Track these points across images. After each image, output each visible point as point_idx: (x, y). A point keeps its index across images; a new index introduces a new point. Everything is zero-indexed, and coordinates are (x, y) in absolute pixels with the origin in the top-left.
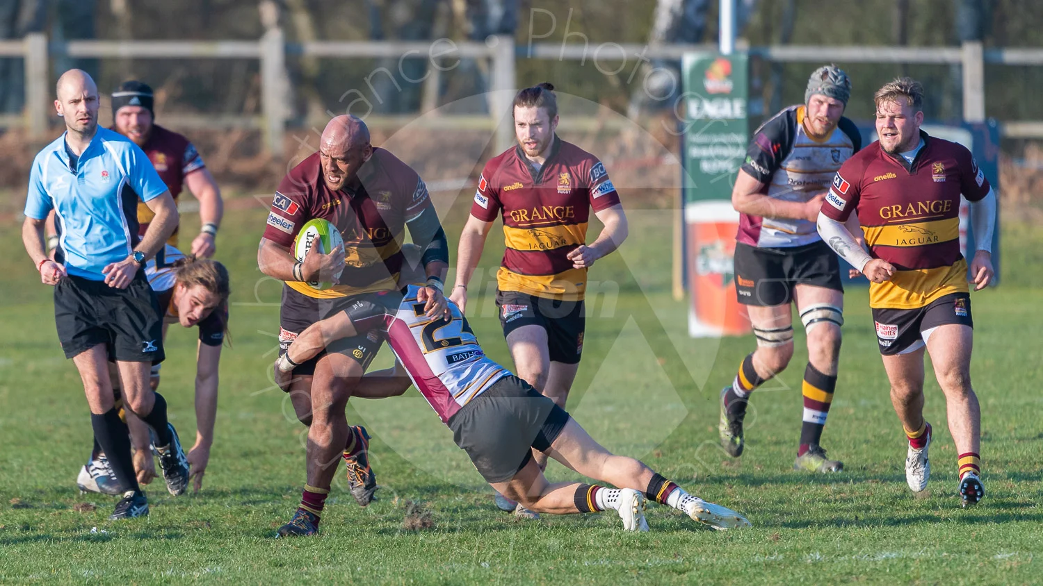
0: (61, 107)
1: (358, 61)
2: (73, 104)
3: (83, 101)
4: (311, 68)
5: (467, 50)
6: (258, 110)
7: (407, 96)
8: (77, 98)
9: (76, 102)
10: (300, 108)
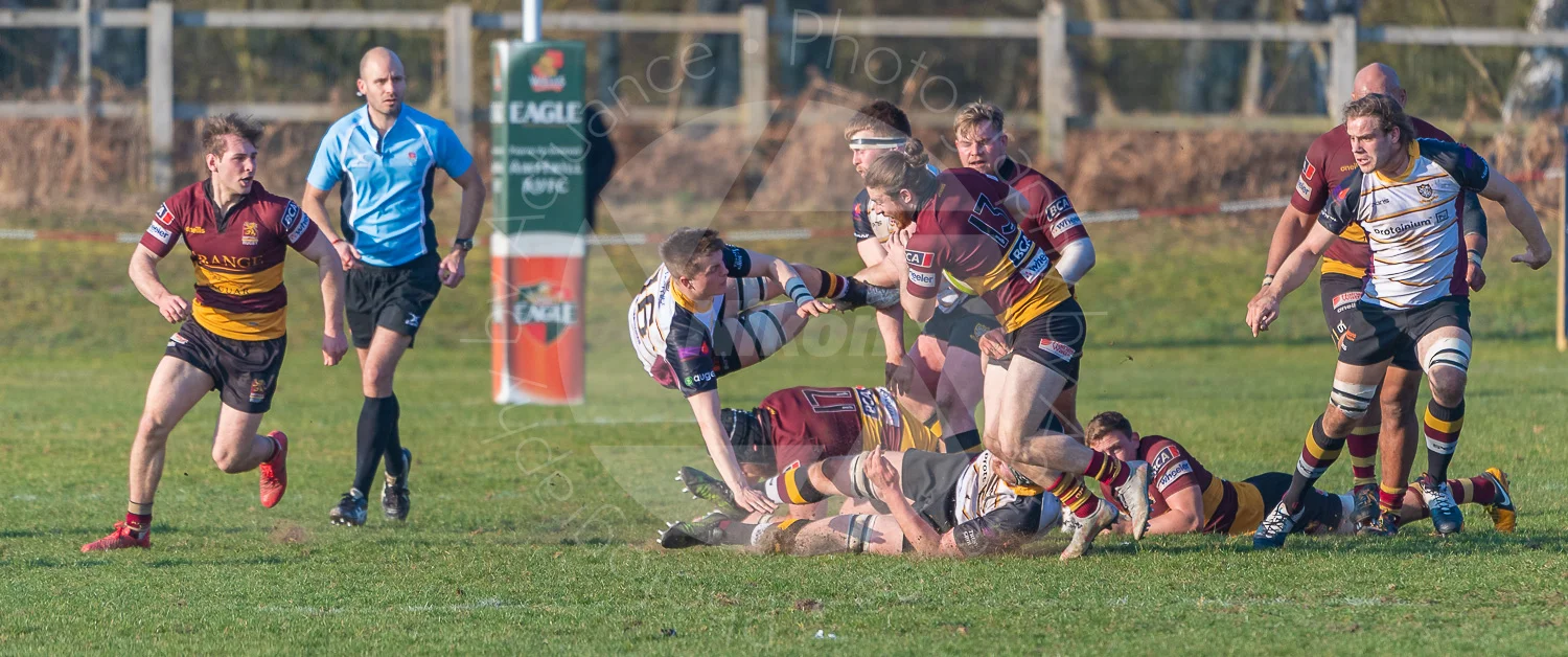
0: (365, 87)
1: (1161, 43)
2: (379, 84)
3: (389, 81)
4: (1102, 53)
5: (1299, 33)
6: (1034, 105)
7: (1221, 89)
8: (383, 77)
9: (382, 81)
10: (1088, 104)
